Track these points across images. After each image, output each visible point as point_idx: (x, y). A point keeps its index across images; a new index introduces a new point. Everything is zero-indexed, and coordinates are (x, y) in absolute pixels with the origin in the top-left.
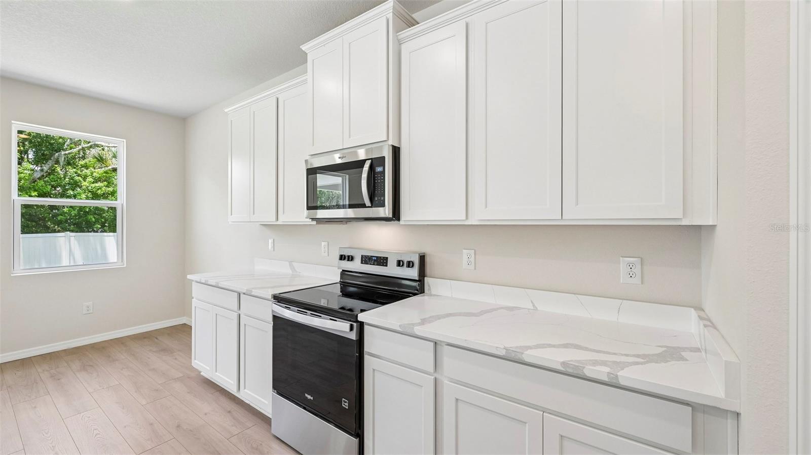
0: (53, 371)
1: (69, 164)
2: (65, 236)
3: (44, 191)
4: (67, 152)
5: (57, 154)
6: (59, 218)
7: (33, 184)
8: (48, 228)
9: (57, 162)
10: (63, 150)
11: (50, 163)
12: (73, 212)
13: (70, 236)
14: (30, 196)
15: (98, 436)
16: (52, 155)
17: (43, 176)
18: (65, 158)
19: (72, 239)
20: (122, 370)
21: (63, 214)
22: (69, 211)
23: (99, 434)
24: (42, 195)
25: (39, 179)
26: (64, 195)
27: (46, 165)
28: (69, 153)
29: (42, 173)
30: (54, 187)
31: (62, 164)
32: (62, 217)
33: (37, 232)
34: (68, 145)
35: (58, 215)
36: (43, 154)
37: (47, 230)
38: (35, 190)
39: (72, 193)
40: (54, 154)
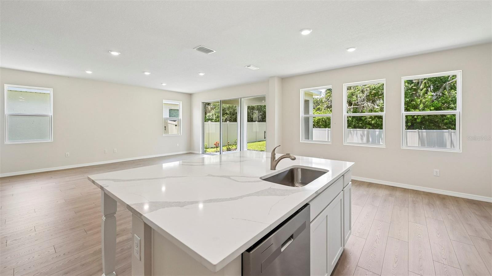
0: (414, 199)
1: (452, 88)
2: (448, 132)
3: (438, 106)
4: (450, 82)
5: (444, 84)
6: (445, 121)
7: (432, 103)
8: (440, 127)
9: (445, 89)
10: (448, 81)
11: (441, 90)
12: (454, 117)
13: (451, 132)
14: (431, 110)
15: (419, 238)
16: (442, 85)
17: (437, 98)
18: (449, 86)
19: (453, 134)
20: (449, 215)
21: (448, 119)
22: (451, 116)
23: (420, 237)
24: (437, 109)
25: (435, 99)
26: (448, 107)
27: (439, 92)
28: (451, 83)
29: (437, 97)
30: (444, 104)
31: (447, 89)
32: (447, 121)
33: (434, 129)
34: (451, 78)
35: (445, 119)
36: (437, 86)
37: (439, 128)
38: (433, 106)
39: (453, 106)
40: (443, 85)
